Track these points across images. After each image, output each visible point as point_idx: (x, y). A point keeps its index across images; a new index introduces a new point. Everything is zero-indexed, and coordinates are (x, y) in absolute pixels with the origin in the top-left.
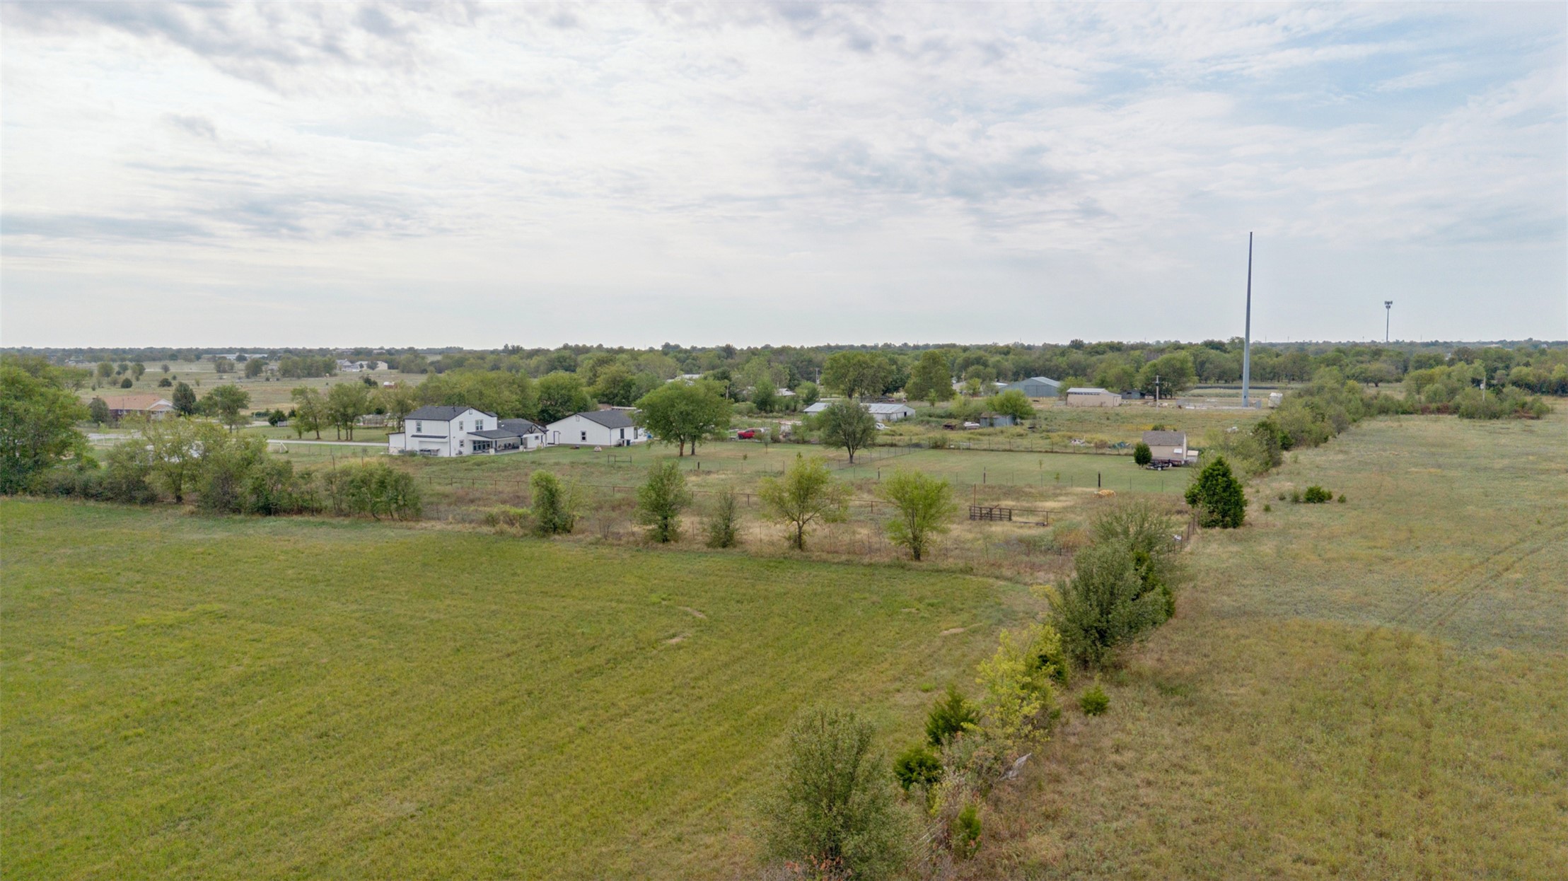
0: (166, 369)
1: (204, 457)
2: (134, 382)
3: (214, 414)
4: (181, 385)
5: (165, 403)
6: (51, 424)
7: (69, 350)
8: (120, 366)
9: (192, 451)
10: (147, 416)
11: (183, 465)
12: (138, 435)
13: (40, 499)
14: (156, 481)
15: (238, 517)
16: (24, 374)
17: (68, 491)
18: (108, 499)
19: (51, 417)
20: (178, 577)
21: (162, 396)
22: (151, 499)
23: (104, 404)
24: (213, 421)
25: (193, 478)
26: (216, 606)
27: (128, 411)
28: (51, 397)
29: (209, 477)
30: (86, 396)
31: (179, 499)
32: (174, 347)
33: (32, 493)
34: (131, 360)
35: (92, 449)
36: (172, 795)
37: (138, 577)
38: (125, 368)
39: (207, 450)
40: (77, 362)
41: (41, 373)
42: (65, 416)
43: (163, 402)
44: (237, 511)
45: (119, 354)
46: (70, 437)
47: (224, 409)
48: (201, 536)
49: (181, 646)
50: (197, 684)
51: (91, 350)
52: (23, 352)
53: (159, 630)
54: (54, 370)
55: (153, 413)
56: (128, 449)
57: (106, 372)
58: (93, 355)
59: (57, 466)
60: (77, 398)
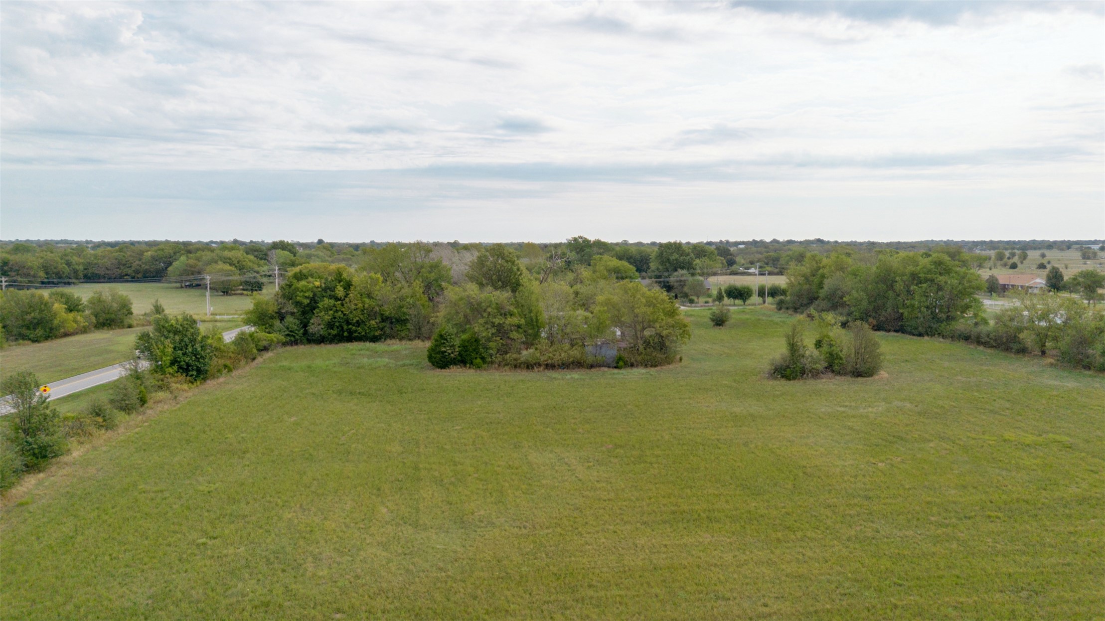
0: (1043, 256)
1: (1065, 323)
2: (1019, 265)
3: (1076, 292)
4: (1054, 268)
5: (1040, 281)
6: (960, 292)
7: (977, 242)
8: (1010, 253)
9: (1056, 318)
10: (1026, 289)
11: (1049, 328)
12: (1017, 303)
13: (948, 341)
14: (1028, 338)
15: (1087, 372)
16: (947, 258)
17: (966, 338)
18: (993, 347)
19: (960, 287)
20: (1037, 410)
21: (1038, 276)
22: (1023, 351)
23: (997, 280)
24: (1075, 296)
25: (1055, 339)
26: (1065, 439)
27: (1013, 286)
28: (962, 274)
29: (1067, 339)
30: (985, 274)
31: (1044, 353)
32: (1051, 240)
33: (943, 337)
34: (1018, 250)
35: (985, 311)
36: (1017, 569)
37: (1008, 405)
38: (1013, 255)
39: (1068, 319)
40: (981, 250)
41: (957, 257)
42: (970, 287)
43: (1038, 280)
44: (1088, 367)
45: (1011, 245)
46: (971, 301)
47: (1086, 288)
48: (1056, 383)
49: (1035, 461)
50: (1044, 493)
51: (991, 242)
52: (948, 243)
53: (1020, 446)
54: (966, 255)
55: (1031, 287)
56: (1009, 313)
57: (1000, 257)
58: (992, 245)
59: (962, 320)
60: (979, 276)
